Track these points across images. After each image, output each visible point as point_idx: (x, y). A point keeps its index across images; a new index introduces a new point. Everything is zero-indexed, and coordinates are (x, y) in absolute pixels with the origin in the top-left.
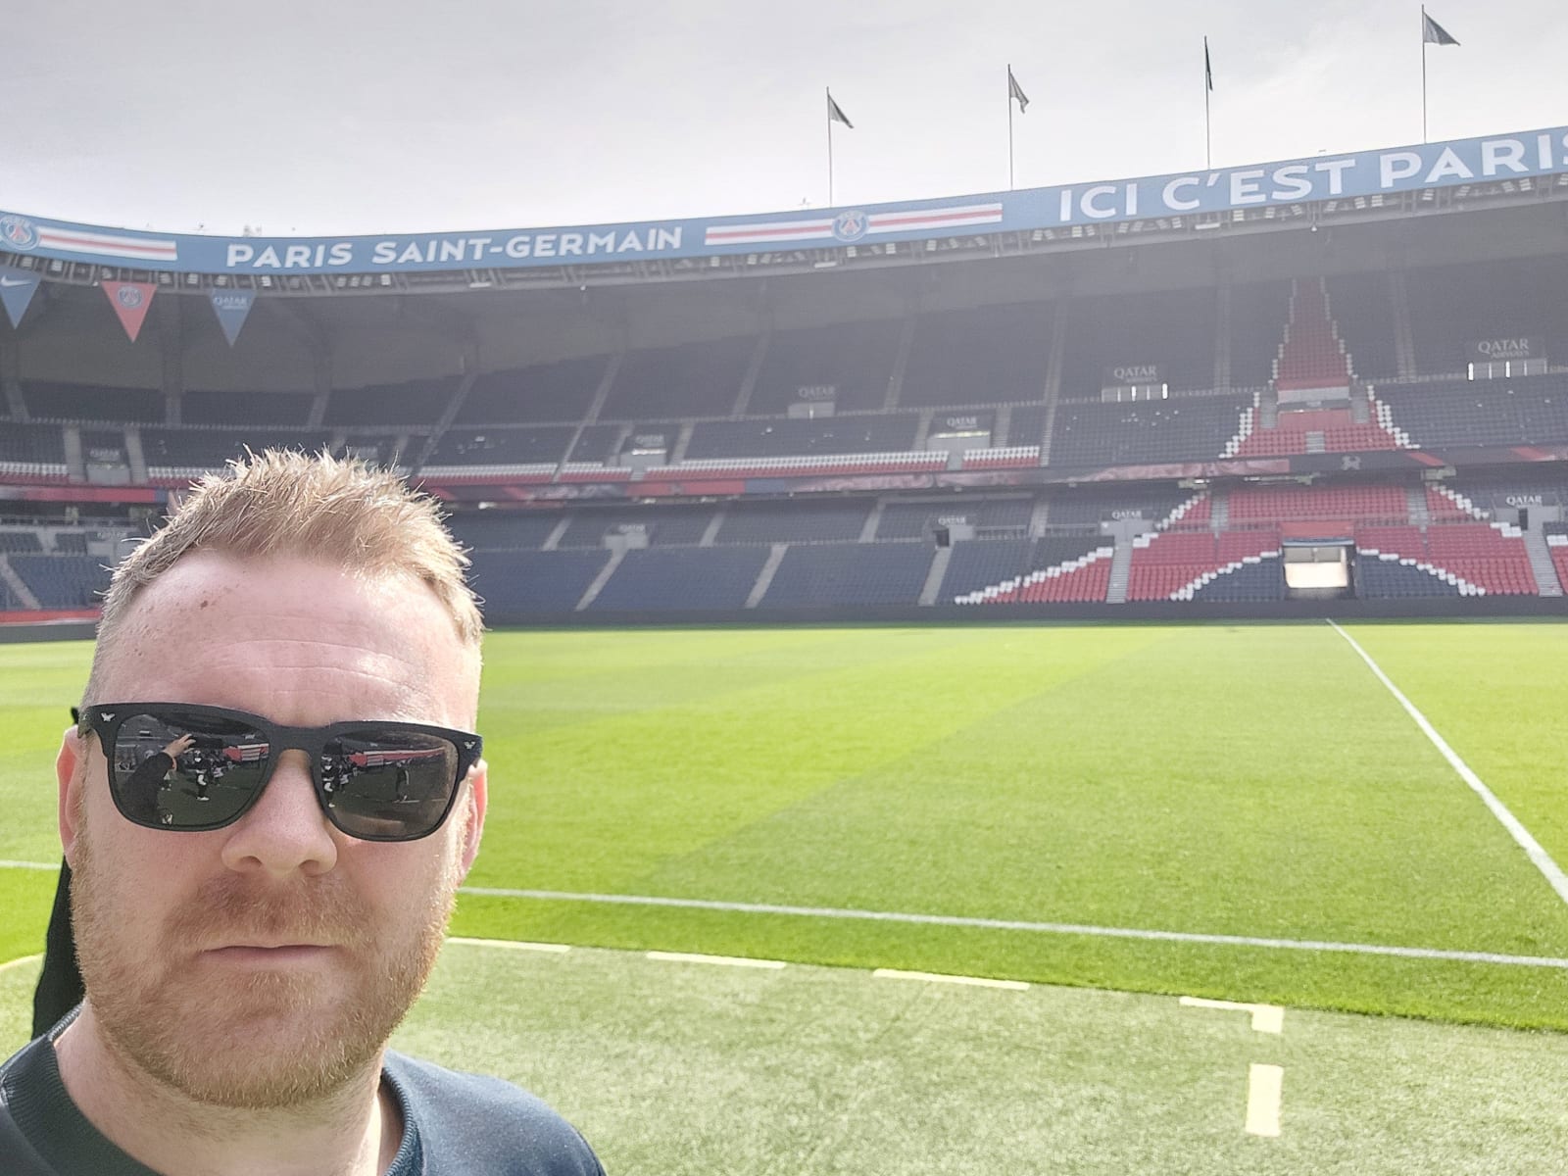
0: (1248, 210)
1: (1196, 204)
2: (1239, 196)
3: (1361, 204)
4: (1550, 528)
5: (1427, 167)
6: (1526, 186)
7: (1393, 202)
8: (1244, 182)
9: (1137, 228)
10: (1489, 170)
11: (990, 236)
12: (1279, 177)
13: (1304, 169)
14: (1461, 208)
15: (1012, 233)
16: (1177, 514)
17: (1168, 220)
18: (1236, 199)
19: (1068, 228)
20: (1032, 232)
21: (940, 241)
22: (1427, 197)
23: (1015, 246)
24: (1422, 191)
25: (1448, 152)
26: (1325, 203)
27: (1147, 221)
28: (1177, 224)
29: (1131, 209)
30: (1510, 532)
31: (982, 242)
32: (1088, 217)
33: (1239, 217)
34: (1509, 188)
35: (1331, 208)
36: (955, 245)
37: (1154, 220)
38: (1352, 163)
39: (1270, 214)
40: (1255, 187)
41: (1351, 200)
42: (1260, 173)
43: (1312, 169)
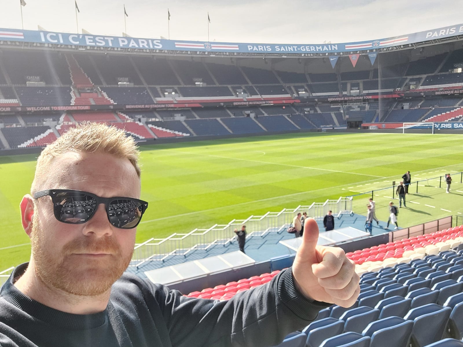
0: (91, 46)
1: (78, 43)
2: (89, 42)
3: (116, 49)
4: (147, 123)
5: (129, 43)
6: (148, 51)
7: (122, 50)
8: (89, 39)
9: (63, 46)
10: (141, 46)
11: (21, 43)
12: (97, 39)
13: (102, 38)
14: (135, 53)
15: (28, 43)
16: (62, 118)
17: (71, 46)
18: (88, 43)
19: (44, 44)
20: (34, 43)
21: (4, 41)
22: (129, 50)
23: (27, 46)
24: (128, 49)
25: (132, 40)
26: (108, 48)
27: (65, 45)
28: (73, 47)
29: (61, 41)
30: (141, 124)
31: (18, 44)
32: (49, 41)
33: (88, 48)
34: (145, 51)
35: (109, 49)
36: (9, 43)
37: (67, 45)
38: (112, 39)
39: (96, 48)
40: (92, 41)
41: (114, 48)
42: (92, 37)
43: (104, 38)
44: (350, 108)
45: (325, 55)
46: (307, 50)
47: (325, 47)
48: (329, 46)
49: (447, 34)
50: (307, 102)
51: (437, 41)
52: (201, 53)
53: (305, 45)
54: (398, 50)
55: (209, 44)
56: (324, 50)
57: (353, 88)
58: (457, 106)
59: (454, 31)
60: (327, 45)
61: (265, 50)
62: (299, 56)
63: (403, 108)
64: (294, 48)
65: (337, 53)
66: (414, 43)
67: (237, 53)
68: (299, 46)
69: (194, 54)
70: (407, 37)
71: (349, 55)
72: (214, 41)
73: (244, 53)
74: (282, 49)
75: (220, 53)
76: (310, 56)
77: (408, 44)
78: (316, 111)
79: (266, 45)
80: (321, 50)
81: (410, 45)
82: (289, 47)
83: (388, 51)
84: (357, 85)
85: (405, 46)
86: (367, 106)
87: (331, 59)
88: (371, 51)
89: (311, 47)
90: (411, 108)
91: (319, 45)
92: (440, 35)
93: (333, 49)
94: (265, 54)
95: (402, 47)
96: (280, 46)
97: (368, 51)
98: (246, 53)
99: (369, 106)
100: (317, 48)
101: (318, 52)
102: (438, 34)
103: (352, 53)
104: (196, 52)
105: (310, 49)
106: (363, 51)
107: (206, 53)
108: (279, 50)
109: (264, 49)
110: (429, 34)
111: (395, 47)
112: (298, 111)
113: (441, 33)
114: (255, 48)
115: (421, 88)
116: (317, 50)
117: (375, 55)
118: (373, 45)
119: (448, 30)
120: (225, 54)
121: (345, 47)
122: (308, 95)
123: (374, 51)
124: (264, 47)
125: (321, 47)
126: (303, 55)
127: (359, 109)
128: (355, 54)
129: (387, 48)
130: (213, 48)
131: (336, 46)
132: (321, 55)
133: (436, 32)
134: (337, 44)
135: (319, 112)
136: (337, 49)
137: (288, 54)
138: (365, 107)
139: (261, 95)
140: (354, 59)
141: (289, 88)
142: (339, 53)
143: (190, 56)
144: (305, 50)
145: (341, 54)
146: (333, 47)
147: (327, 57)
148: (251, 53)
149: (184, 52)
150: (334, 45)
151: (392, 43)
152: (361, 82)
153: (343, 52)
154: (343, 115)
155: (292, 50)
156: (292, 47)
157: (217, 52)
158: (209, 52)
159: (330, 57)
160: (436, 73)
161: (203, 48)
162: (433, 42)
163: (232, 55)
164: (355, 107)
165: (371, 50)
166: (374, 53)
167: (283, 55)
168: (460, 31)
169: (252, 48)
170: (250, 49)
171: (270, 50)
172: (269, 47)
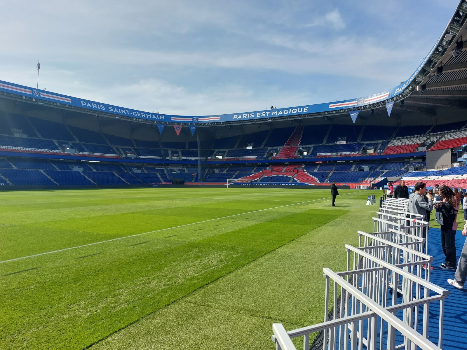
44: (172, 170)
45: (154, 123)
46: (139, 116)
47: (154, 115)
48: (158, 115)
49: (248, 117)
50: (135, 163)
51: (241, 122)
52: (27, 99)
53: (137, 111)
54: (213, 126)
55: (38, 92)
56: (153, 118)
57: (173, 155)
58: (253, 172)
59: (253, 116)
60: (156, 115)
61: (99, 108)
62: (131, 120)
63: (214, 172)
64: (126, 112)
66: (225, 122)
67: (69, 105)
68: (131, 111)
69: (18, 98)
70: (219, 117)
71: (174, 126)
72: (44, 90)
73: (76, 107)
74: (116, 110)
75: (50, 102)
76: (141, 121)
77: (220, 123)
78: (143, 171)
79: (100, 104)
81: (222, 123)
82: (122, 110)
83: (204, 126)
84: (177, 153)
85: (217, 124)
86: (185, 169)
87: (159, 127)
89: (142, 114)
90: (220, 173)
91: (149, 113)
92: (243, 118)
93: (161, 119)
94: (99, 112)
95: (216, 124)
96: (114, 107)
97: (189, 124)
98: (79, 107)
99: (187, 170)
100: (147, 115)
102: (242, 117)
103: (176, 124)
104: (22, 96)
105: (141, 115)
106: (185, 123)
107: (34, 100)
108: (113, 111)
109: (97, 107)
110: (236, 116)
111: (211, 123)
112: (126, 170)
113: (244, 116)
114: (89, 105)
115: (226, 158)
116: (148, 117)
117: (194, 128)
118: (193, 120)
119: (249, 114)
120: (55, 104)
121: (170, 119)
122: (135, 157)
123: (194, 124)
124: (98, 105)
125: (150, 115)
126: (135, 119)
127: (179, 172)
128: (178, 125)
129: (204, 123)
130: (42, 96)
131: (163, 116)
132: (150, 121)
133: (240, 116)
135: (146, 172)
136: (164, 119)
137: (121, 116)
138: (184, 170)
139: (89, 152)
140: (178, 130)
141: (118, 149)
142: (165, 122)
143: (13, 99)
144: (136, 115)
145: (167, 123)
146: (161, 117)
147: (155, 124)
148: (85, 108)
149: (5, 94)
150: (162, 115)
151: (208, 120)
152: (179, 150)
153: (169, 122)
154: (167, 175)
155: (125, 113)
156: (124, 110)
157: (46, 101)
158: (37, 99)
159: (157, 124)
160: (235, 148)
161: (31, 94)
162: (238, 122)
163: (63, 107)
164: (176, 171)
165: (192, 123)
166: (194, 126)
167: (116, 116)
168: (257, 116)
169: (85, 104)
170: (84, 104)
171: (104, 109)
172: (103, 107)
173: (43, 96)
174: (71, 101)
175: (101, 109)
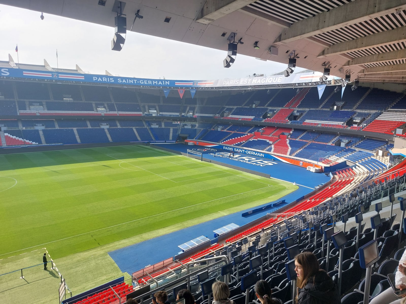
44: (185, 125)
46: (145, 83)
47: (160, 82)
48: (164, 81)
49: (234, 84)
51: (229, 88)
52: (48, 81)
53: (144, 80)
54: (209, 90)
55: (57, 74)
56: (159, 84)
58: (247, 133)
60: (162, 81)
61: (109, 81)
62: (139, 87)
64: (134, 81)
65: (169, 87)
66: (217, 87)
67: (83, 82)
68: (139, 79)
70: (213, 82)
71: (178, 90)
73: (90, 82)
74: (124, 81)
75: (68, 81)
76: (148, 88)
77: (213, 87)
78: (161, 126)
79: (110, 77)
80: (157, 84)
82: (130, 80)
83: (203, 90)
84: (193, 109)
88: (192, 88)
90: (222, 131)
91: (155, 80)
93: (166, 84)
94: (109, 84)
95: (210, 88)
96: (122, 78)
97: (190, 88)
98: (92, 82)
100: (154, 82)
101: (154, 86)
102: (229, 83)
103: (179, 88)
104: (44, 79)
105: (148, 82)
106: (187, 87)
107: (54, 81)
108: (121, 81)
109: (107, 80)
110: (225, 82)
111: (206, 87)
114: (100, 79)
115: (230, 116)
116: (154, 84)
117: (194, 91)
119: (234, 81)
120: (72, 82)
121: (175, 83)
123: (194, 88)
124: (108, 78)
125: (156, 82)
126: (142, 87)
127: (190, 127)
128: (181, 89)
129: (202, 87)
131: (169, 82)
132: (157, 87)
134: (169, 80)
135: (163, 127)
136: (169, 84)
137: (129, 85)
139: (118, 111)
140: (181, 93)
141: (144, 107)
142: (170, 87)
143: (39, 82)
144: (143, 83)
145: (172, 88)
146: (166, 82)
147: (161, 89)
148: (96, 83)
149: (32, 80)
150: (167, 81)
151: (205, 85)
152: (197, 107)
155: (132, 82)
156: (132, 80)
157: (64, 81)
158: (56, 80)
159: (163, 89)
160: (243, 106)
161: (51, 77)
162: (227, 87)
163: (79, 83)
167: (125, 86)
168: (241, 83)
169: (97, 79)
170: (95, 79)
171: (113, 81)
172: (112, 79)
173: (61, 76)
174: (84, 78)
175: (111, 81)
